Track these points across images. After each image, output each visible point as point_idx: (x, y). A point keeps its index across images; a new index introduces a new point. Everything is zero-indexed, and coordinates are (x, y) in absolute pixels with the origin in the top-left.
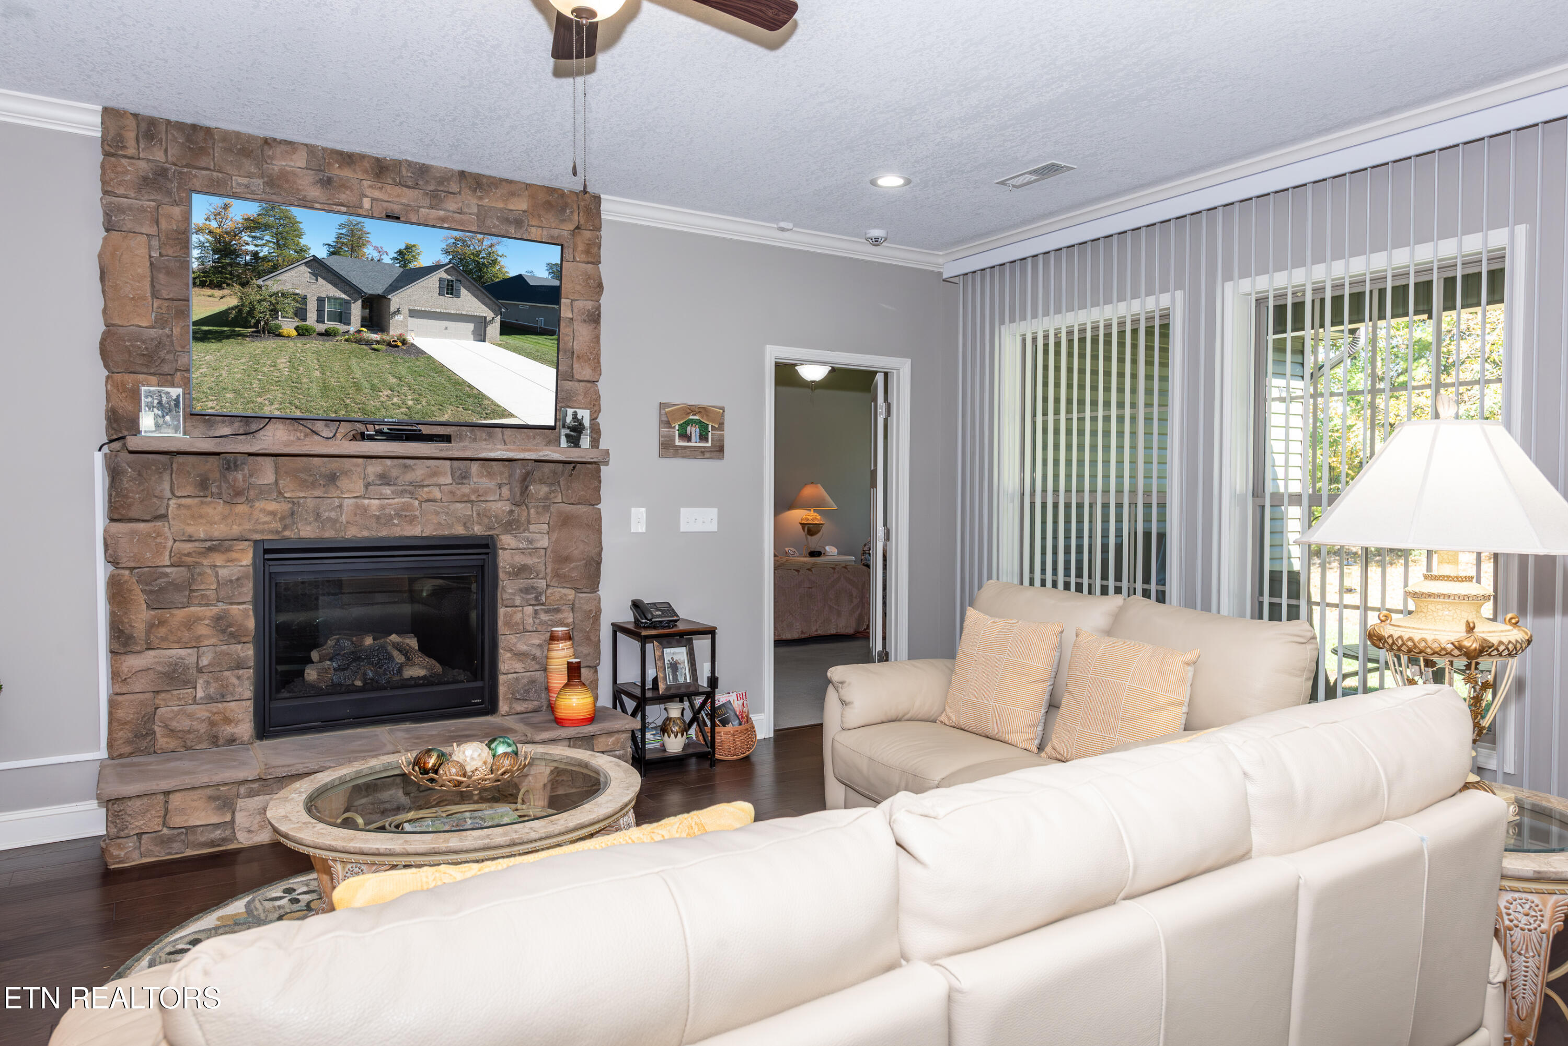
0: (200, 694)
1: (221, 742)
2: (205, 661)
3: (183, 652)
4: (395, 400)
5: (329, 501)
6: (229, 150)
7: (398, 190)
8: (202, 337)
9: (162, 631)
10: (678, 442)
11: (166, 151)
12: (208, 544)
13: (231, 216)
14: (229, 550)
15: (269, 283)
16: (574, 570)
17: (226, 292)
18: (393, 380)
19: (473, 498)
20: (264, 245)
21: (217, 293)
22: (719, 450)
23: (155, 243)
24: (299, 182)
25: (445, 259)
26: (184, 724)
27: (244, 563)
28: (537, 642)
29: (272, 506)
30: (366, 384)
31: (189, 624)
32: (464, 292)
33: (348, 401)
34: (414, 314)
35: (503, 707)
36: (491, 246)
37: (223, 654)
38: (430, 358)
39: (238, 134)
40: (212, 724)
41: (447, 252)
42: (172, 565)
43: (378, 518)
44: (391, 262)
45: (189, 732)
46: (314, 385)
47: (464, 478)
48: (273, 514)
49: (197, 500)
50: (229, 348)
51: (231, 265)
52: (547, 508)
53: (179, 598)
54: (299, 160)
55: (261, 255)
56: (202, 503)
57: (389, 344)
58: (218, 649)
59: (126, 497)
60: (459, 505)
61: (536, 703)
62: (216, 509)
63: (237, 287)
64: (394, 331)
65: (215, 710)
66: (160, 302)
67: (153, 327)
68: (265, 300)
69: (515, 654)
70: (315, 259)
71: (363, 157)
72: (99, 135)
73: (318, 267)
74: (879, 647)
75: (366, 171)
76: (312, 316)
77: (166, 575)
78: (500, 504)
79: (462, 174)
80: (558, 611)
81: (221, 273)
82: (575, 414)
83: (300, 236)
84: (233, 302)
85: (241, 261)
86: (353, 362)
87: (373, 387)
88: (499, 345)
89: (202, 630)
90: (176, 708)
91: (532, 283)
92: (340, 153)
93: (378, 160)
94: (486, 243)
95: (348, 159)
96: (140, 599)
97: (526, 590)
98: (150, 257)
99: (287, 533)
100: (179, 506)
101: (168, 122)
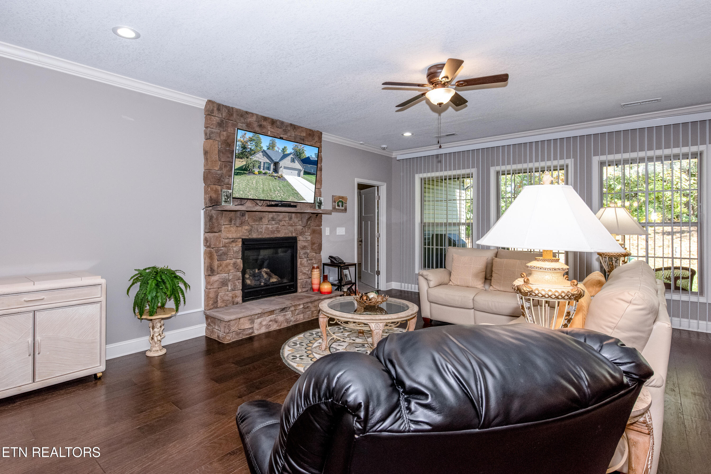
0: (230, 288)
1: (235, 303)
2: (231, 278)
3: (226, 275)
4: (279, 194)
5: (259, 226)
6: (238, 115)
7: (277, 129)
8: (237, 174)
9: (221, 268)
10: (337, 208)
11: (222, 114)
12: (232, 240)
13: (246, 137)
14: (236, 242)
15: (253, 157)
16: (315, 247)
17: (243, 160)
18: (279, 188)
19: (293, 224)
20: (253, 146)
21: (241, 160)
22: (346, 209)
23: (220, 143)
24: (254, 125)
25: (292, 151)
26: (226, 298)
27: (239, 246)
28: (307, 270)
29: (247, 227)
30: (272, 189)
31: (227, 266)
32: (296, 161)
33: (268, 195)
34: (285, 168)
35: (299, 290)
36: (303, 148)
37: (235, 275)
38: (287, 181)
39: (240, 110)
40: (233, 298)
41: (293, 149)
42: (222, 247)
43: (272, 231)
44: (280, 152)
45: (228, 301)
46: (261, 189)
47: (291, 218)
48: (247, 230)
49: (229, 225)
50: (243, 177)
51: (245, 152)
52: (309, 228)
53: (225, 257)
54: (254, 118)
55: (252, 149)
56: (231, 227)
57: (279, 177)
58: (234, 274)
59: (214, 225)
60: (290, 227)
61: (307, 289)
62: (233, 229)
63: (246, 158)
64: (280, 173)
65: (233, 293)
66: (221, 162)
67: (218, 170)
68: (252, 163)
69: (303, 273)
70: (264, 151)
71: (269, 118)
72: (204, 108)
73: (264, 152)
74: (376, 270)
75: (269, 123)
76: (262, 168)
77: (222, 250)
78: (299, 227)
79: (291, 125)
80: (312, 260)
81: (242, 154)
82: (320, 199)
83: (261, 143)
84: (244, 163)
85: (247, 150)
86: (270, 182)
87: (274, 190)
88: (303, 178)
89: (230, 268)
90: (224, 293)
91: (311, 159)
92: (264, 117)
93: (272, 119)
94: (302, 146)
95: (265, 119)
96: (216, 257)
97: (305, 254)
98: (218, 148)
99: (250, 236)
100: (225, 228)
101: (223, 105)
